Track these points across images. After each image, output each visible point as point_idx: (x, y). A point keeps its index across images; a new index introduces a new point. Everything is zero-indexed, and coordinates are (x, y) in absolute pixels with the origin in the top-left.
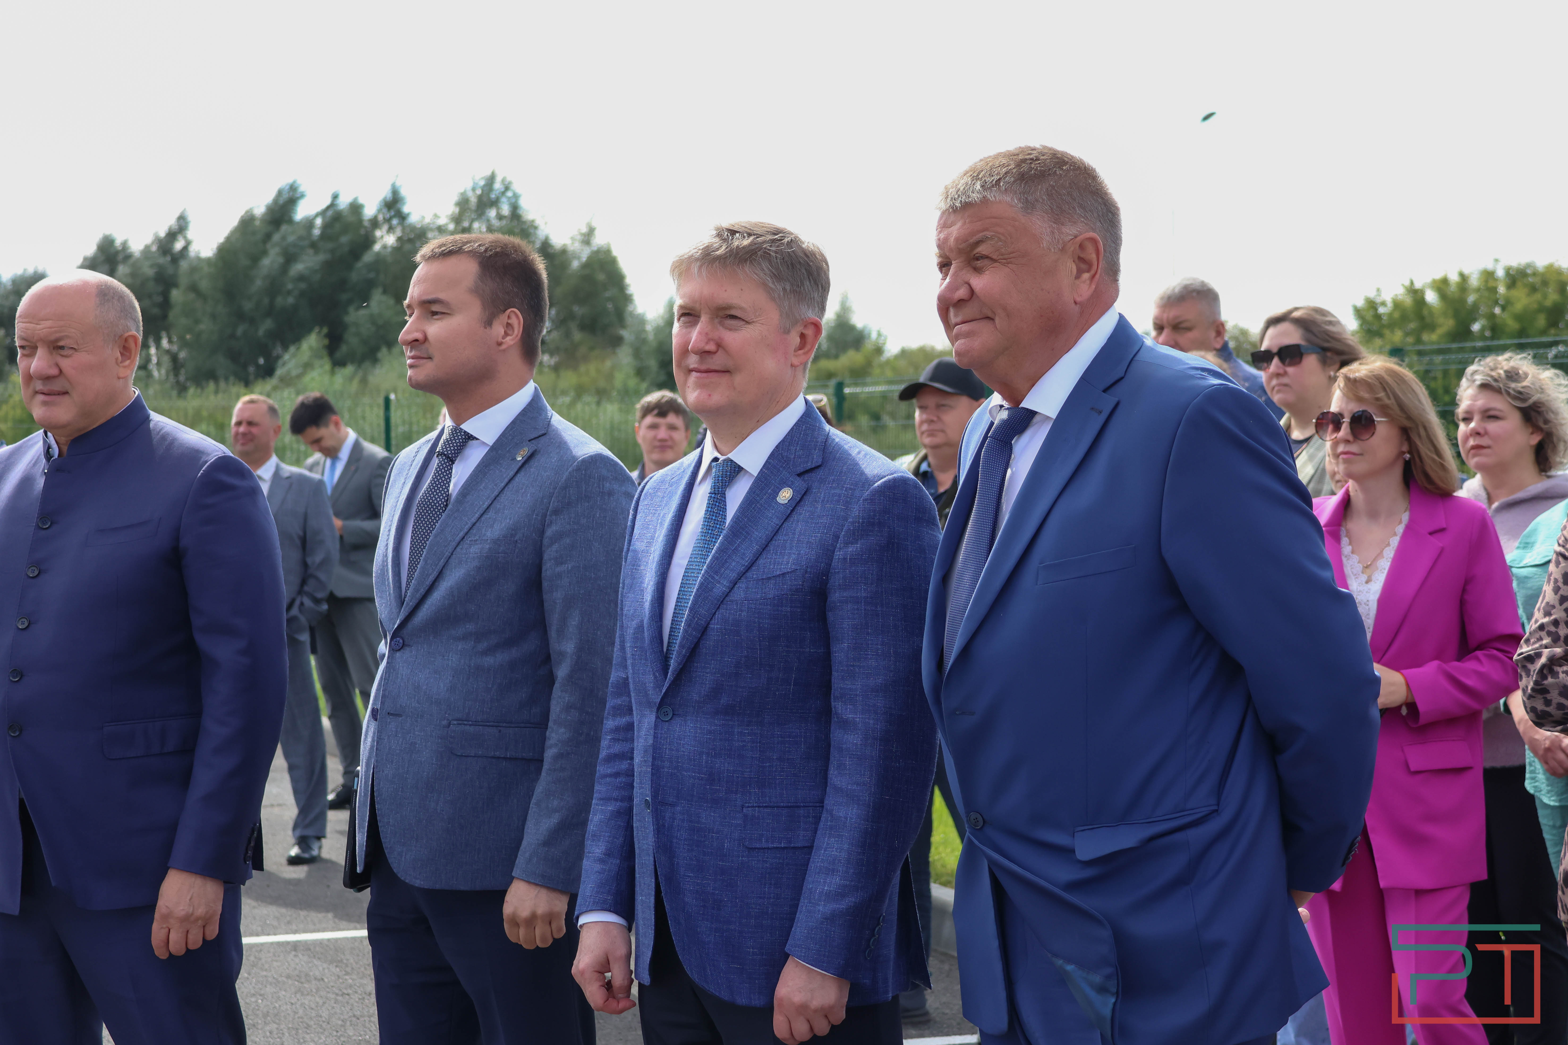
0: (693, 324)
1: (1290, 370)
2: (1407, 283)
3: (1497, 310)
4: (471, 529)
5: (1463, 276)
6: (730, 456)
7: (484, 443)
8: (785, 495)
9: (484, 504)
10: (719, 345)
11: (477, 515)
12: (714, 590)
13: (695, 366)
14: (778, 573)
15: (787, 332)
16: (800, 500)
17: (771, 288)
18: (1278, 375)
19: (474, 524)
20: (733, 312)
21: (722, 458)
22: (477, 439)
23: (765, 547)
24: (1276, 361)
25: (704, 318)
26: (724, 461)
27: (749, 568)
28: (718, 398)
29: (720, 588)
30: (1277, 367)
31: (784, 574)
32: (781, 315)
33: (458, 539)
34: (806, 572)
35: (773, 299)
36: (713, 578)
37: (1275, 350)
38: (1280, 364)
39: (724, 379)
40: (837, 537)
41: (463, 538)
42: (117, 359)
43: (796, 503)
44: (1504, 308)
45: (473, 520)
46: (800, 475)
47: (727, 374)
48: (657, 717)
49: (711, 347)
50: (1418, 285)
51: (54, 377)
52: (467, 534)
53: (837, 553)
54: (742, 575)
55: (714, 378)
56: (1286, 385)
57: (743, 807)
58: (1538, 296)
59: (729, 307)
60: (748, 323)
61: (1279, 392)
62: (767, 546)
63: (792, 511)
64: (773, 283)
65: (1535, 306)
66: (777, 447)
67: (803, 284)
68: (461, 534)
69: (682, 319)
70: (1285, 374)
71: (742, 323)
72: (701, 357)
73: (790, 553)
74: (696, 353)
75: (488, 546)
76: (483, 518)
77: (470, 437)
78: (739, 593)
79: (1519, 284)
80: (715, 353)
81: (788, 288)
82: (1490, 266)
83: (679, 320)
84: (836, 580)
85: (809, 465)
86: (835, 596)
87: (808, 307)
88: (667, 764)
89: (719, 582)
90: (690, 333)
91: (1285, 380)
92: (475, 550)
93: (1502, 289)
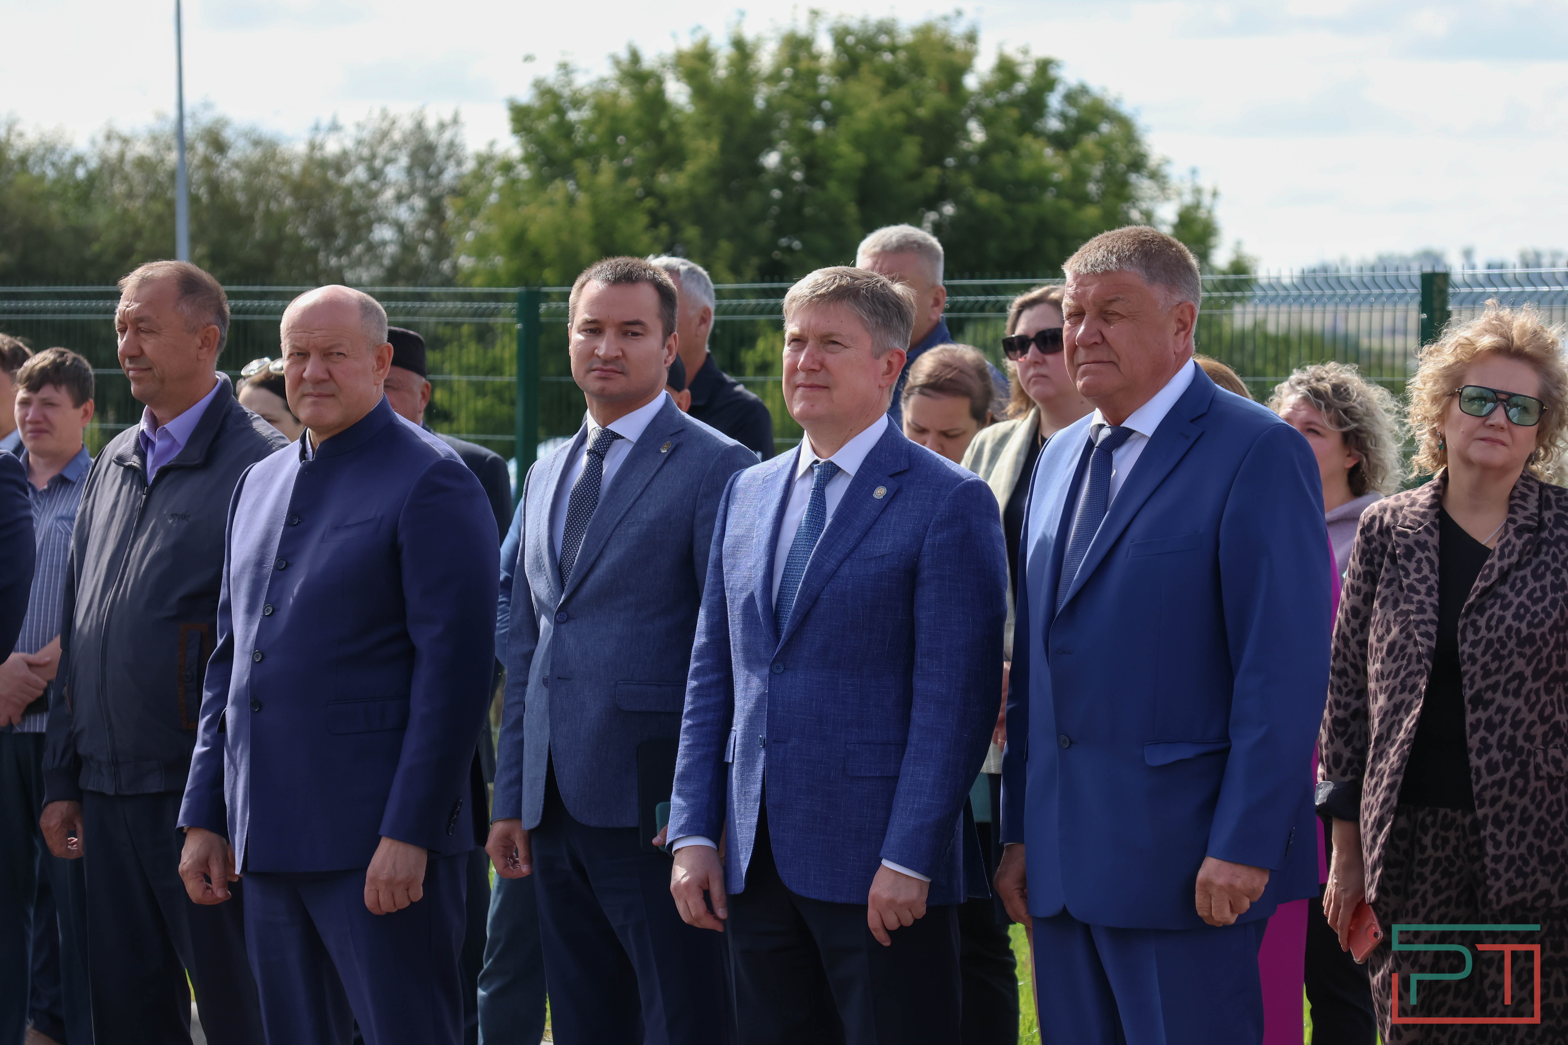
0: (801, 349)
1: (1050, 358)
2: (624, 55)
3: (818, 126)
4: (627, 513)
5: (739, 45)
6: (831, 459)
7: (629, 441)
8: (880, 492)
9: (636, 491)
10: (822, 365)
11: (632, 501)
12: (824, 568)
13: (802, 381)
14: (878, 555)
15: (877, 357)
16: (893, 497)
17: (866, 321)
18: (1035, 363)
19: (630, 509)
20: (834, 339)
21: (822, 461)
22: (623, 438)
23: (865, 534)
24: (1032, 348)
25: (811, 343)
26: (825, 463)
27: (852, 551)
28: (821, 408)
29: (828, 567)
30: (1034, 354)
31: (883, 556)
32: (873, 344)
33: (616, 521)
34: (901, 554)
35: (867, 330)
36: (823, 558)
37: (1032, 335)
38: (1038, 352)
39: (823, 394)
40: (926, 528)
41: (621, 521)
42: (373, 367)
43: (890, 499)
44: (830, 120)
45: (629, 505)
46: (891, 476)
47: (827, 390)
48: (771, 671)
49: (817, 367)
50: (649, 60)
51: (324, 381)
52: (623, 517)
53: (927, 540)
54: (848, 556)
55: (817, 393)
56: (1044, 376)
57: (846, 743)
58: (902, 96)
59: (831, 335)
60: (846, 347)
61: (1035, 383)
62: (867, 533)
63: (887, 505)
64: (868, 317)
65: (900, 118)
66: (870, 452)
67: (891, 319)
68: (618, 518)
69: (792, 344)
70: (1044, 362)
71: (841, 347)
72: (807, 374)
73: (887, 540)
74: (803, 371)
75: (645, 527)
76: (637, 503)
77: (617, 436)
78: (845, 570)
79: (865, 69)
80: (819, 371)
81: (880, 321)
82: (803, 29)
83: (789, 344)
84: (926, 561)
85: (898, 469)
86: (925, 574)
87: (895, 338)
88: (780, 709)
89: (828, 561)
90: (797, 356)
91: (1043, 370)
92: (633, 530)
93: (826, 80)
